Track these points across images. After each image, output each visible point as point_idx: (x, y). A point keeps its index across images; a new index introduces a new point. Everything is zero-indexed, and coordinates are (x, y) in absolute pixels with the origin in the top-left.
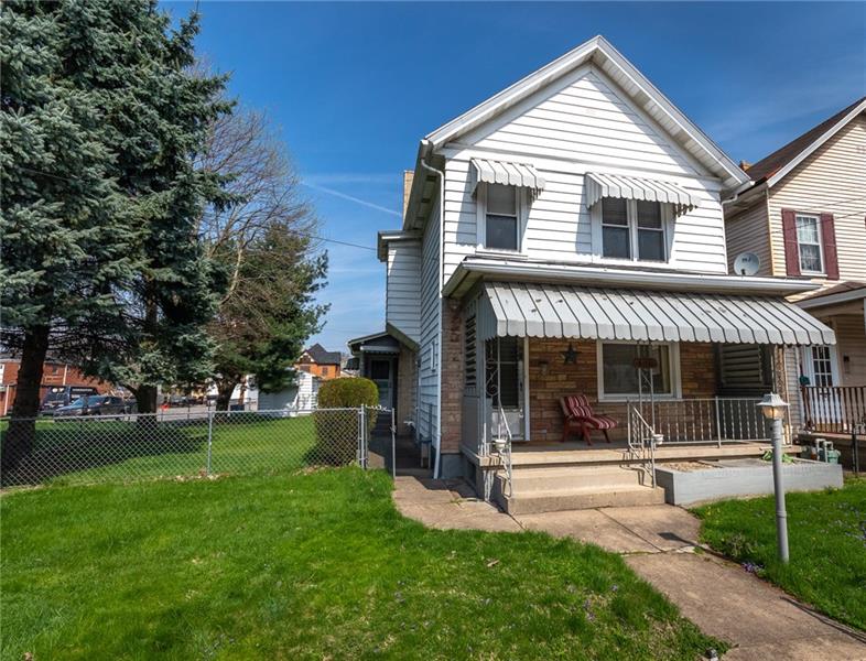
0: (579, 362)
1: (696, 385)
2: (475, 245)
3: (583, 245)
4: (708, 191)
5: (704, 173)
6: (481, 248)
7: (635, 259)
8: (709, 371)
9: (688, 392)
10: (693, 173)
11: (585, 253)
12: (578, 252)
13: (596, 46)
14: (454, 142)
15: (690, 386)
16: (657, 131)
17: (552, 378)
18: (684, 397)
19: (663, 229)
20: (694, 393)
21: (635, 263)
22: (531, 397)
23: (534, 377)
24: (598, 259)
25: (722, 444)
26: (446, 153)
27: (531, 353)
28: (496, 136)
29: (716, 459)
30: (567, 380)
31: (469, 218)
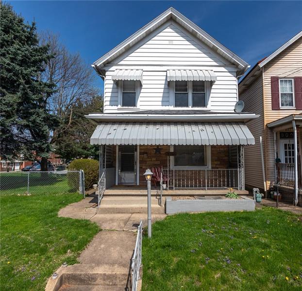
0: (161, 153)
1: (219, 163)
2: (117, 106)
3: (165, 102)
4: (229, 72)
5: (227, 63)
6: (119, 106)
7: (190, 107)
8: (226, 156)
9: (214, 166)
10: (222, 64)
11: (166, 106)
12: (162, 106)
13: (171, 12)
14: (109, 63)
15: (216, 163)
16: (203, 46)
17: (149, 160)
18: (212, 168)
19: (205, 92)
20: (217, 166)
21: (190, 108)
22: (140, 168)
23: (141, 159)
24: (172, 108)
25: (208, 189)
26: (106, 69)
27: (140, 149)
28: (127, 59)
29: (204, 195)
30: (157, 160)
31: (115, 95)
